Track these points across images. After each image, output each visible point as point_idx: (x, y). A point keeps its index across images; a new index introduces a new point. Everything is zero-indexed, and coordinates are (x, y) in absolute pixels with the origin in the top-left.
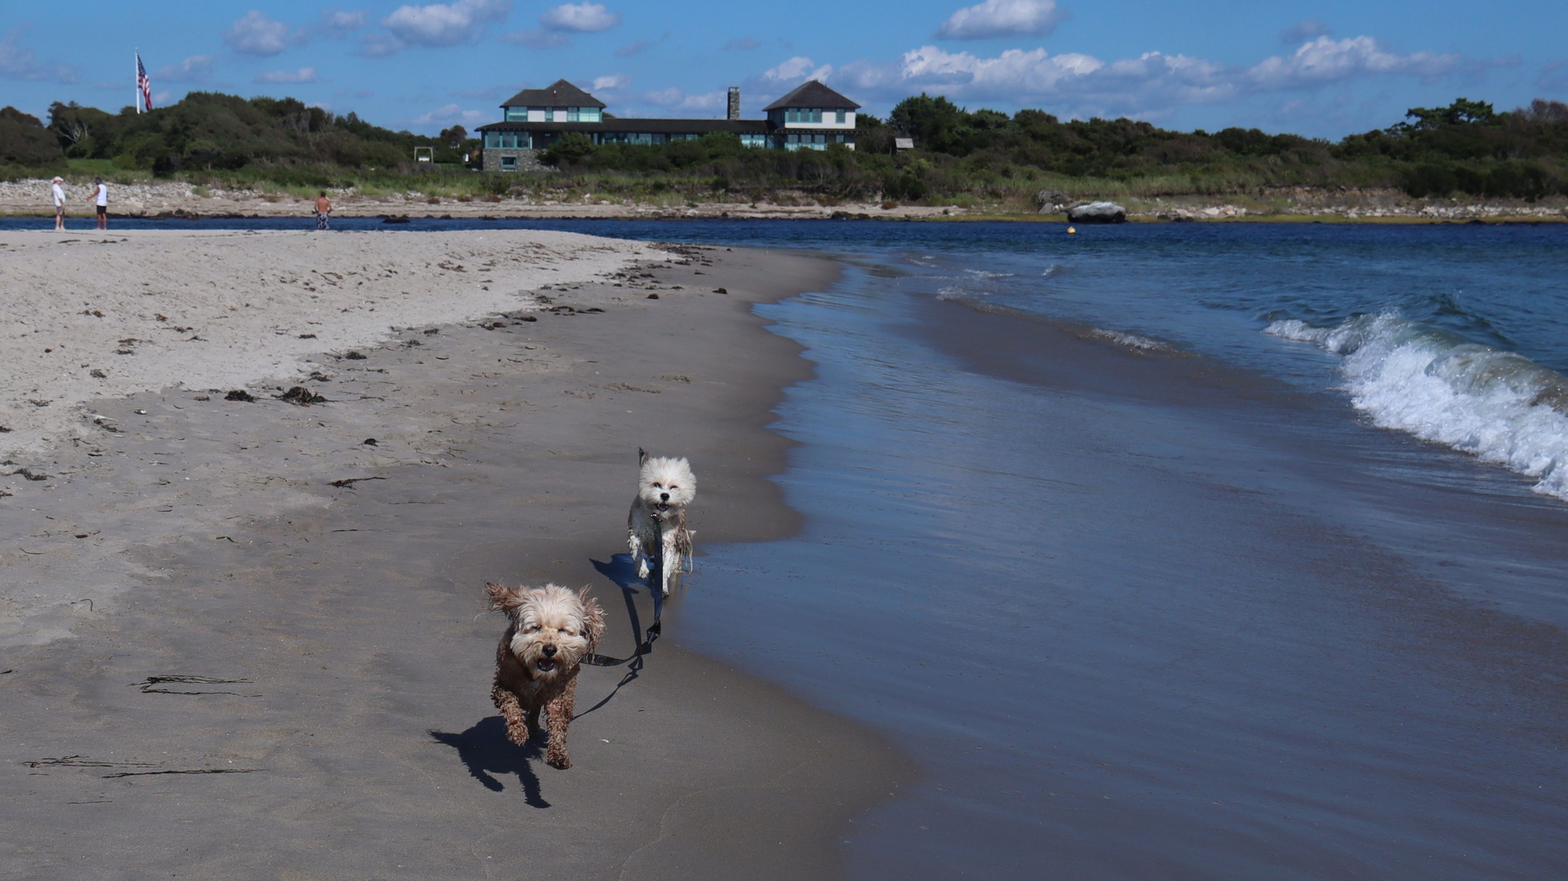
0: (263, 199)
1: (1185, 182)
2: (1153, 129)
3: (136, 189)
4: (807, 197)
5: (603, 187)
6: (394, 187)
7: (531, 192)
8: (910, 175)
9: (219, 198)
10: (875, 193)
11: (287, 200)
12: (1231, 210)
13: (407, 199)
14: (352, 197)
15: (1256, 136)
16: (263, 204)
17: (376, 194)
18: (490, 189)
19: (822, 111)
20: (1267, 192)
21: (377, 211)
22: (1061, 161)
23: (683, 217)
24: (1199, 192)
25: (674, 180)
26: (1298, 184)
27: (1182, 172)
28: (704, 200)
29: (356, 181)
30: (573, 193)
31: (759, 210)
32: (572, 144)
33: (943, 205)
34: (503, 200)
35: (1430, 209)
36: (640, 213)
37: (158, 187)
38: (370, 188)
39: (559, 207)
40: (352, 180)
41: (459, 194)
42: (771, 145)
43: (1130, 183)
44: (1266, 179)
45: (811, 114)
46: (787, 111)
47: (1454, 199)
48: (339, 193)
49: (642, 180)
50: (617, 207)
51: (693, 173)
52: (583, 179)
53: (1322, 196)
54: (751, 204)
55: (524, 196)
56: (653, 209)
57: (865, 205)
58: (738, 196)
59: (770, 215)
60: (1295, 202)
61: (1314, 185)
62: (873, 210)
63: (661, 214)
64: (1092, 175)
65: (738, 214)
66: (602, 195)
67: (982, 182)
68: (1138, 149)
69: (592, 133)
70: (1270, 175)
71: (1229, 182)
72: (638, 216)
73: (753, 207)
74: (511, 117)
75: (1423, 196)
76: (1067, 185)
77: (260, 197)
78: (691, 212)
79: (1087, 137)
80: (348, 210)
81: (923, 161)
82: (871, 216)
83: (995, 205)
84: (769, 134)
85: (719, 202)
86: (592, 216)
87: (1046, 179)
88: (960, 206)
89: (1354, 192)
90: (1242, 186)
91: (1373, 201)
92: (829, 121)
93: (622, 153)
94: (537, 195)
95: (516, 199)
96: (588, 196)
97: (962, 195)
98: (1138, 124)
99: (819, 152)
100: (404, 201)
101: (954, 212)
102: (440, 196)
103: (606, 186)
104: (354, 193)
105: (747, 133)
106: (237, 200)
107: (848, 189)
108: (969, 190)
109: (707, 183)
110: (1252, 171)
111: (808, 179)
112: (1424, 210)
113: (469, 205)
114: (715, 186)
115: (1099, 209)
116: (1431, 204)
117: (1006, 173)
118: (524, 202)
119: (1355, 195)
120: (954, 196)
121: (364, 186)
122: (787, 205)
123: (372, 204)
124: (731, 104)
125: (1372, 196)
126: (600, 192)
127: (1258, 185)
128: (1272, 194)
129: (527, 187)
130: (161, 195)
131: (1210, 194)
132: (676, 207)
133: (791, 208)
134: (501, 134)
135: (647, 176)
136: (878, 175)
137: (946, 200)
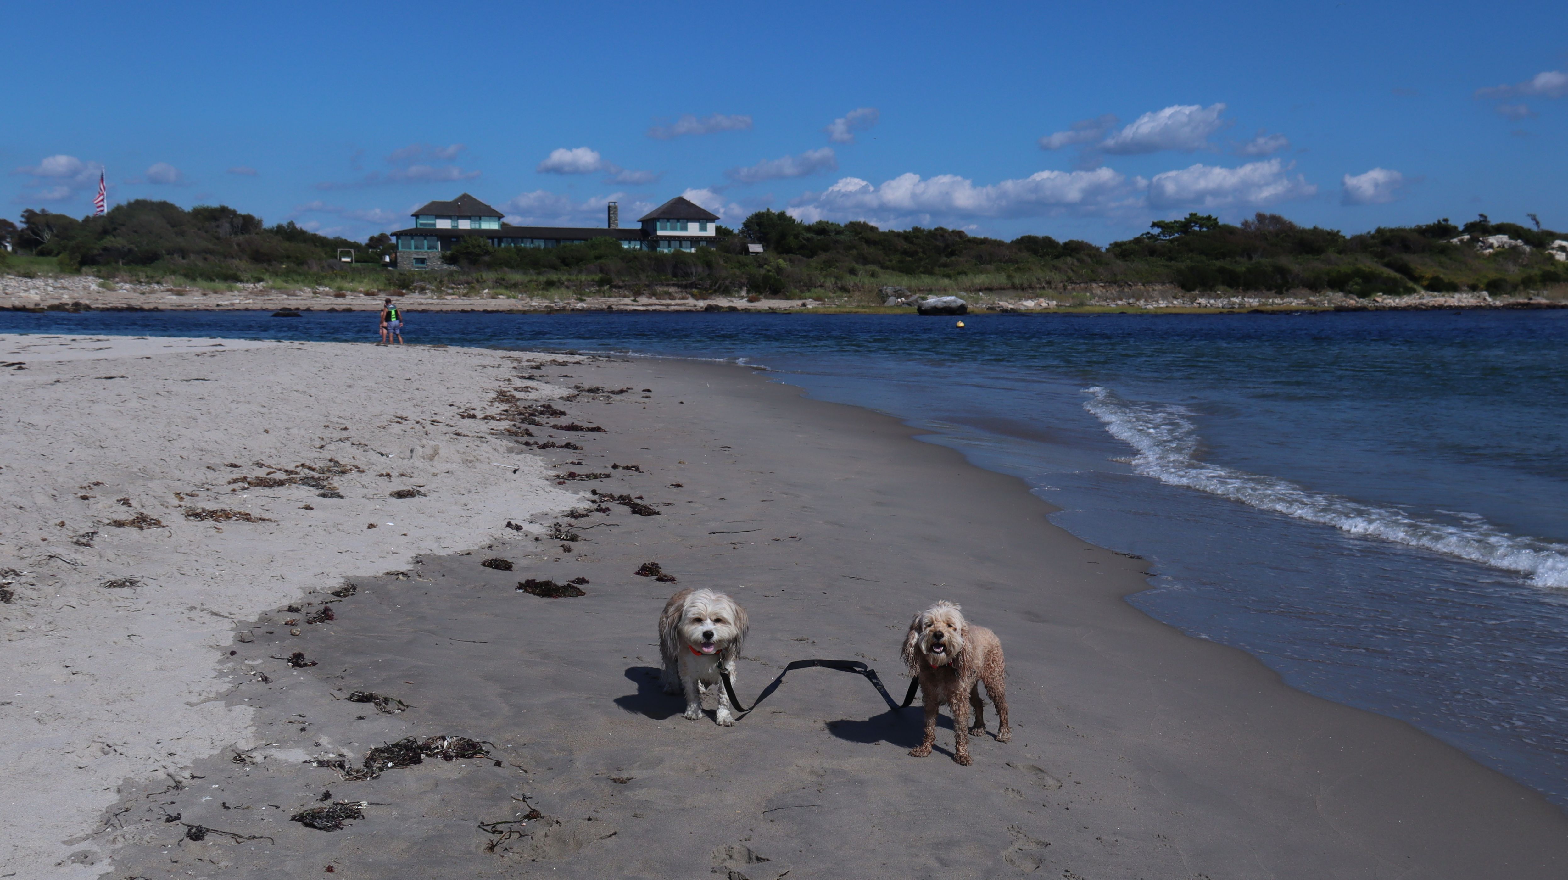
0: (170, 293)
1: (1001, 279)
2: (966, 236)
3: (39, 282)
4: (681, 292)
5: (500, 284)
6: (303, 281)
7: (433, 288)
8: (771, 273)
9: (125, 291)
10: (741, 288)
11: (196, 294)
12: (1044, 303)
13: (315, 293)
14: (261, 291)
15: (1048, 242)
16: (169, 297)
17: (286, 288)
18: (395, 284)
19: (687, 222)
20: (1069, 287)
21: (283, 304)
22: (894, 262)
23: (573, 310)
24: (1014, 287)
25: (564, 278)
26: (1094, 281)
27: (998, 270)
28: (591, 295)
29: (266, 277)
30: (473, 288)
31: (640, 303)
32: (472, 246)
33: (800, 299)
34: (407, 294)
35: (1203, 301)
36: (534, 306)
37: (63, 281)
38: (279, 283)
39: (460, 301)
40: (262, 276)
41: (365, 289)
42: (645, 248)
43: (956, 279)
44: (1068, 277)
45: (679, 224)
46: (659, 221)
47: (1219, 292)
48: (249, 288)
49: (535, 278)
50: (513, 301)
51: (580, 272)
52: (481, 276)
53: (1114, 290)
54: (633, 298)
55: (427, 291)
56: (546, 303)
57: (733, 299)
58: (621, 291)
59: (651, 308)
60: (1093, 296)
61: (1107, 282)
62: (741, 303)
63: (552, 307)
64: (923, 273)
65: (622, 307)
66: (499, 291)
67: (832, 279)
68: (957, 252)
69: (492, 238)
70: (1070, 273)
71: (1038, 279)
72: (532, 309)
73: (635, 301)
74: (421, 224)
75: (1194, 290)
76: (905, 281)
77: (168, 290)
78: (579, 305)
79: (912, 243)
80: (255, 303)
81: (781, 261)
82: (740, 308)
83: (846, 299)
84: (644, 240)
85: (605, 297)
86: (489, 309)
87: (887, 276)
88: (815, 300)
89: (1139, 287)
90: (1049, 283)
91: (1155, 294)
92: (693, 229)
93: (518, 255)
94: (439, 291)
95: (420, 293)
96: (486, 291)
97: (816, 290)
98: (953, 232)
99: (691, 254)
100: (312, 295)
101: (811, 305)
102: (347, 291)
103: (503, 282)
104: (264, 287)
105: (626, 239)
106: (143, 293)
107: (717, 285)
108: (821, 286)
109: (593, 280)
110: (1056, 270)
111: (682, 277)
112: (1197, 301)
113: (374, 299)
114: (601, 283)
115: (945, 302)
116: (1202, 296)
117: (853, 272)
118: (427, 296)
119: (1140, 290)
120: (809, 291)
121: (274, 281)
122: (664, 299)
123: (279, 298)
124: (611, 215)
125: (1153, 290)
126: (498, 288)
127: (1062, 282)
128: (1073, 289)
129: (430, 283)
130: (64, 288)
131: (1023, 289)
132: (566, 302)
133: (669, 302)
134: (412, 239)
135: (539, 274)
136: (743, 273)
137: (803, 295)
